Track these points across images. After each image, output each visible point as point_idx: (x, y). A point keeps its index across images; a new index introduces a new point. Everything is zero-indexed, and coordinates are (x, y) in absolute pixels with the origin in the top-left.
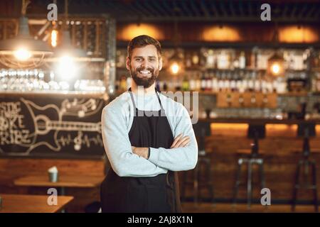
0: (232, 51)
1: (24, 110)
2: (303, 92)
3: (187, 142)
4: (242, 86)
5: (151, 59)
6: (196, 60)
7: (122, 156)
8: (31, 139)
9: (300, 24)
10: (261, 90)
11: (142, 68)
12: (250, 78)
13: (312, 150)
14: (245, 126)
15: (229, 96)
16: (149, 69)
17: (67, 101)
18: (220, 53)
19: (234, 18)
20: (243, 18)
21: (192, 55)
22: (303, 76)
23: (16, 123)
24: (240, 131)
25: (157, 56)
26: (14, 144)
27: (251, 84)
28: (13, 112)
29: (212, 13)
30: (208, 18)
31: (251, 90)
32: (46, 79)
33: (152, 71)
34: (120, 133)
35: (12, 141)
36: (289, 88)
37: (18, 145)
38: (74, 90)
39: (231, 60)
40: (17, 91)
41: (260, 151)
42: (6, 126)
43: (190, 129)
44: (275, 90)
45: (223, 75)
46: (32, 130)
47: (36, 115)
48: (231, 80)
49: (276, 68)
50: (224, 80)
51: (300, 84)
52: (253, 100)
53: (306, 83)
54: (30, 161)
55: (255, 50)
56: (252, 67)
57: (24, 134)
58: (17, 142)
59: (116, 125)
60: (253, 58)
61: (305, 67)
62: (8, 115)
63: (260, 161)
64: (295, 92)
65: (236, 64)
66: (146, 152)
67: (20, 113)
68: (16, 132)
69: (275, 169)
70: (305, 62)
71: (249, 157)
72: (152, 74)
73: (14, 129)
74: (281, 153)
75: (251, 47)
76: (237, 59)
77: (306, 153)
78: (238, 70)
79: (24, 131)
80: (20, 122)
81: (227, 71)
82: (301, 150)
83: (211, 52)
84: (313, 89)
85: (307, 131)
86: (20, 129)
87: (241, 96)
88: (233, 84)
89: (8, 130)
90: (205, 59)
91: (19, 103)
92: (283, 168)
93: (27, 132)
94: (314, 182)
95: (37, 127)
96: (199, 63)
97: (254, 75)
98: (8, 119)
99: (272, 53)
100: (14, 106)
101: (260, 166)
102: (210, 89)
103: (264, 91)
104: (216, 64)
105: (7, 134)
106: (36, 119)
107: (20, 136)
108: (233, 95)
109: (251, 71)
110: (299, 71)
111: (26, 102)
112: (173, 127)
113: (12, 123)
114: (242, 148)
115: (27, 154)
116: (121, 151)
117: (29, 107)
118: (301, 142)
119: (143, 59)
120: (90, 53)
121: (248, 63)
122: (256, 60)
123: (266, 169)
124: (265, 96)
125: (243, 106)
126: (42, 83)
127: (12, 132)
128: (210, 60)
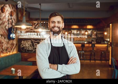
0: (77, 30)
1: (32, 42)
2: (90, 38)
3: (75, 61)
4: (79, 37)
5: (59, 22)
6: (70, 32)
7: (44, 70)
8: (34, 49)
9: (90, 25)
10: (82, 38)
11: (54, 27)
12: (80, 35)
13: (94, 50)
14: (81, 45)
15: (76, 39)
16: (57, 27)
17: (42, 40)
19: (78, 24)
20: (79, 24)
22: (90, 35)
23: (30, 45)
24: (79, 46)
25: (61, 21)
26: (30, 50)
27: (80, 36)
28: (30, 42)
29: (74, 23)
30: (73, 24)
31: (80, 38)
32: (37, 35)
33: (59, 28)
34: (44, 58)
35: (29, 49)
36: (88, 37)
37: (31, 50)
38: (43, 37)
39: (77, 32)
40: (31, 38)
41: (84, 50)
42: (28, 46)
43: (76, 54)
44: (85, 38)
45: (75, 35)
46: (34, 47)
47: (35, 43)
48: (77, 35)
49: (86, 33)
50: (76, 35)
51: (90, 36)
52: (81, 39)
53: (91, 36)
54: (33, 54)
55: (81, 30)
56: (81, 33)
57: (32, 48)
58: (30, 49)
59: (42, 54)
60: (81, 31)
61: (91, 33)
62: (28, 43)
63: (83, 52)
64: (89, 38)
65: (78, 33)
66: (56, 67)
67: (31, 43)
68: (30, 47)
69: (86, 53)
70: (91, 32)
71: (81, 51)
72: (59, 29)
73: (30, 46)
74: (87, 50)
75: (81, 29)
76: (78, 32)
77: (93, 50)
78: (78, 34)
79: (32, 47)
80: (31, 45)
81: (76, 34)
82: (92, 50)
83: (73, 30)
84: (92, 37)
85: (93, 46)
86: (31, 46)
87: (79, 39)
88: (77, 36)
89: (28, 47)
90: (72, 32)
91: (31, 40)
92: (88, 53)
93: (33, 47)
94: (95, 56)
95: (35, 46)
96: (71, 32)
97: (81, 35)
98: (28, 44)
99: (85, 30)
100: (30, 41)
101: (83, 53)
103: (83, 38)
104: (74, 33)
105: (28, 48)
106: (35, 44)
107: (31, 48)
109: (80, 34)
110: (89, 34)
111: (33, 40)
112: (69, 53)
113: (29, 45)
114: (80, 49)
115: (33, 52)
116: (44, 68)
117: (33, 41)
118: (92, 48)
119: (55, 22)
120: (47, 29)
121: (80, 32)
122: (81, 32)
123: (85, 53)
124: (83, 39)
125: (79, 40)
126: (36, 36)
127: (29, 47)
128: (73, 32)
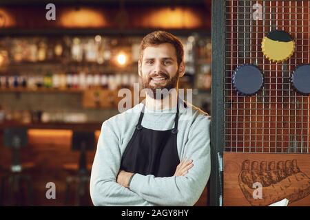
6: (59, 50)
15: (97, 95)
18: (87, 42)
21: (55, 45)
48: (101, 74)
83: (76, 41)
87: (111, 95)
88: (104, 80)
96: (63, 55)
102: (76, 86)
104: (84, 54)
108: (103, 93)
128: (76, 51)
